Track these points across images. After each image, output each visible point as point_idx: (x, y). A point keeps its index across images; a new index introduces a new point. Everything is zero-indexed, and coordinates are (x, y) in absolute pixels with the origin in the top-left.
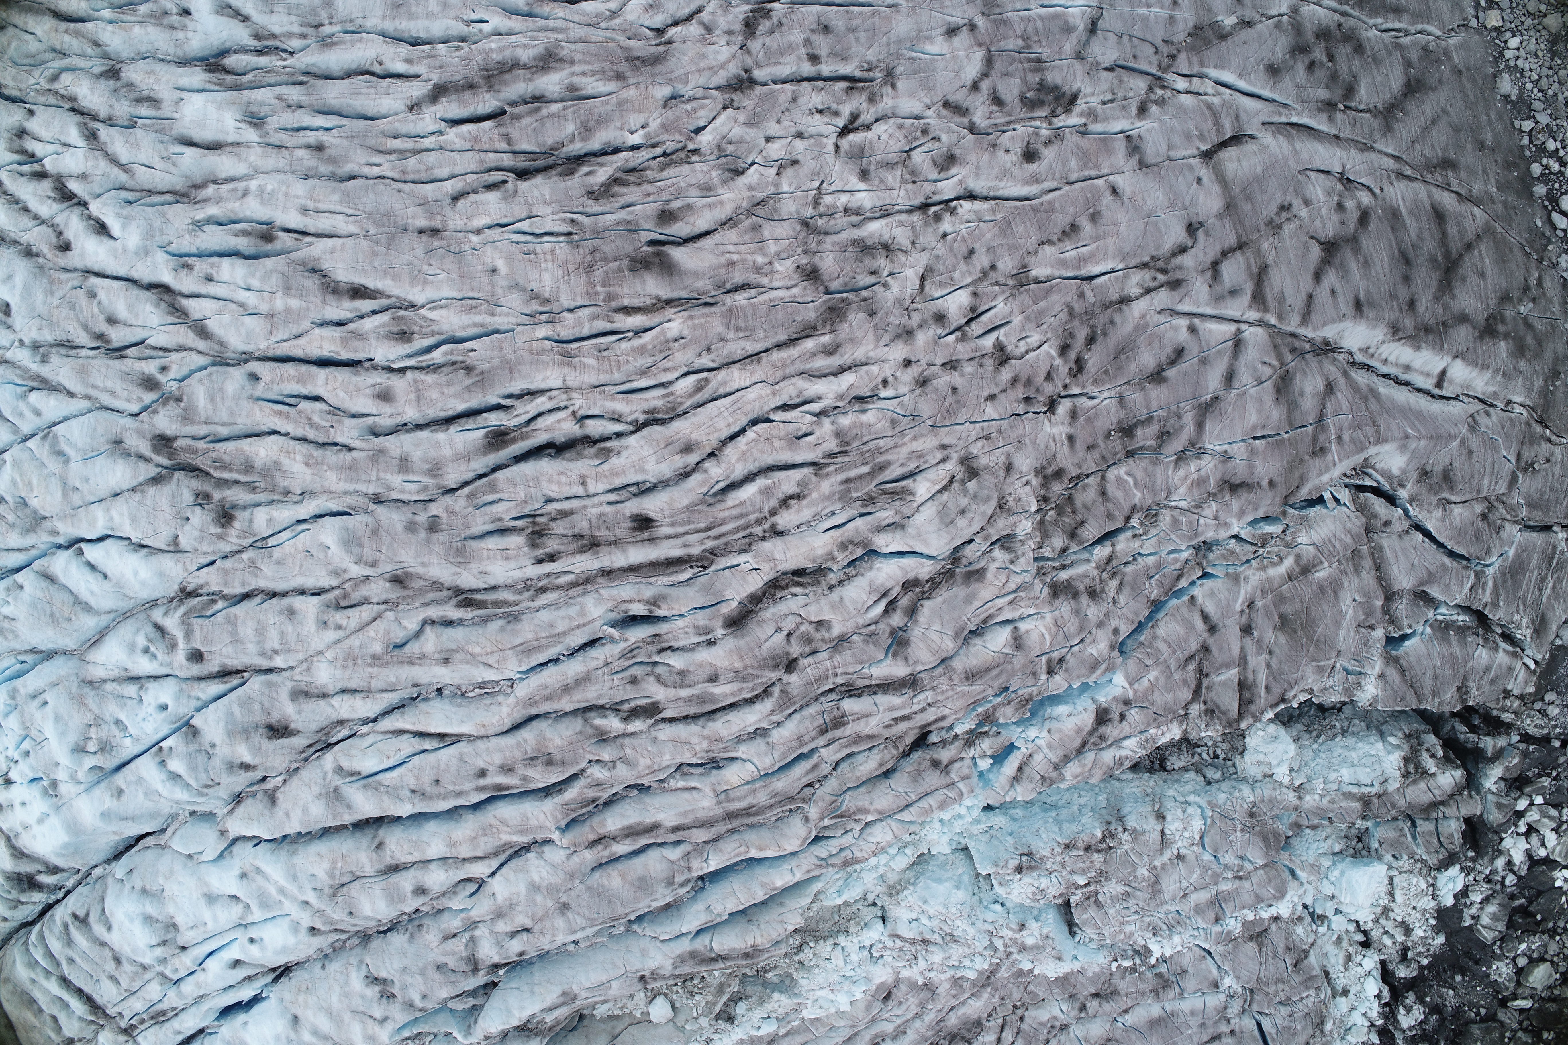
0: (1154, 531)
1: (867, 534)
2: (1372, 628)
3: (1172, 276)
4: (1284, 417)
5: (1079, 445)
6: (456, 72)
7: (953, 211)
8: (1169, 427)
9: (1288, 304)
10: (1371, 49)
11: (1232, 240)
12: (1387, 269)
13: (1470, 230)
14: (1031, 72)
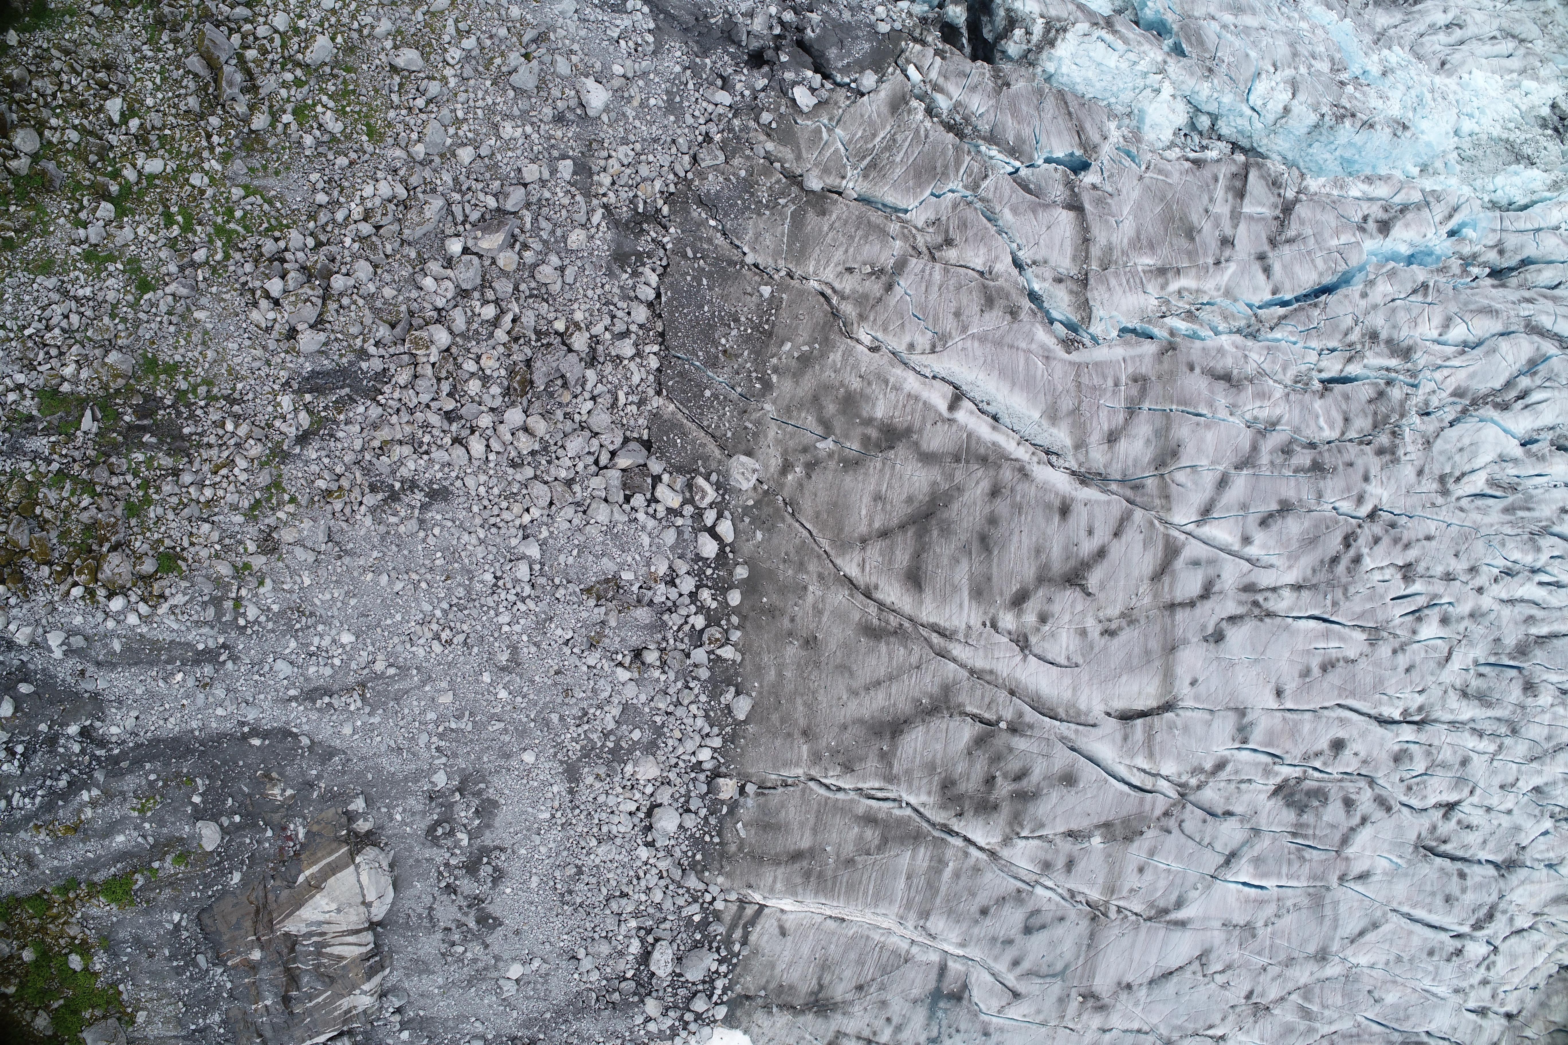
0: (1303, 368)
1: (1526, 461)
2: (1094, 187)
3: (1250, 597)
4: (1175, 426)
5: (1361, 471)
7: (1405, 712)
8: (1282, 458)
9: (1142, 536)
10: (930, 782)
11: (1181, 615)
12: (1015, 538)
13: (874, 553)
14: (1307, 826)
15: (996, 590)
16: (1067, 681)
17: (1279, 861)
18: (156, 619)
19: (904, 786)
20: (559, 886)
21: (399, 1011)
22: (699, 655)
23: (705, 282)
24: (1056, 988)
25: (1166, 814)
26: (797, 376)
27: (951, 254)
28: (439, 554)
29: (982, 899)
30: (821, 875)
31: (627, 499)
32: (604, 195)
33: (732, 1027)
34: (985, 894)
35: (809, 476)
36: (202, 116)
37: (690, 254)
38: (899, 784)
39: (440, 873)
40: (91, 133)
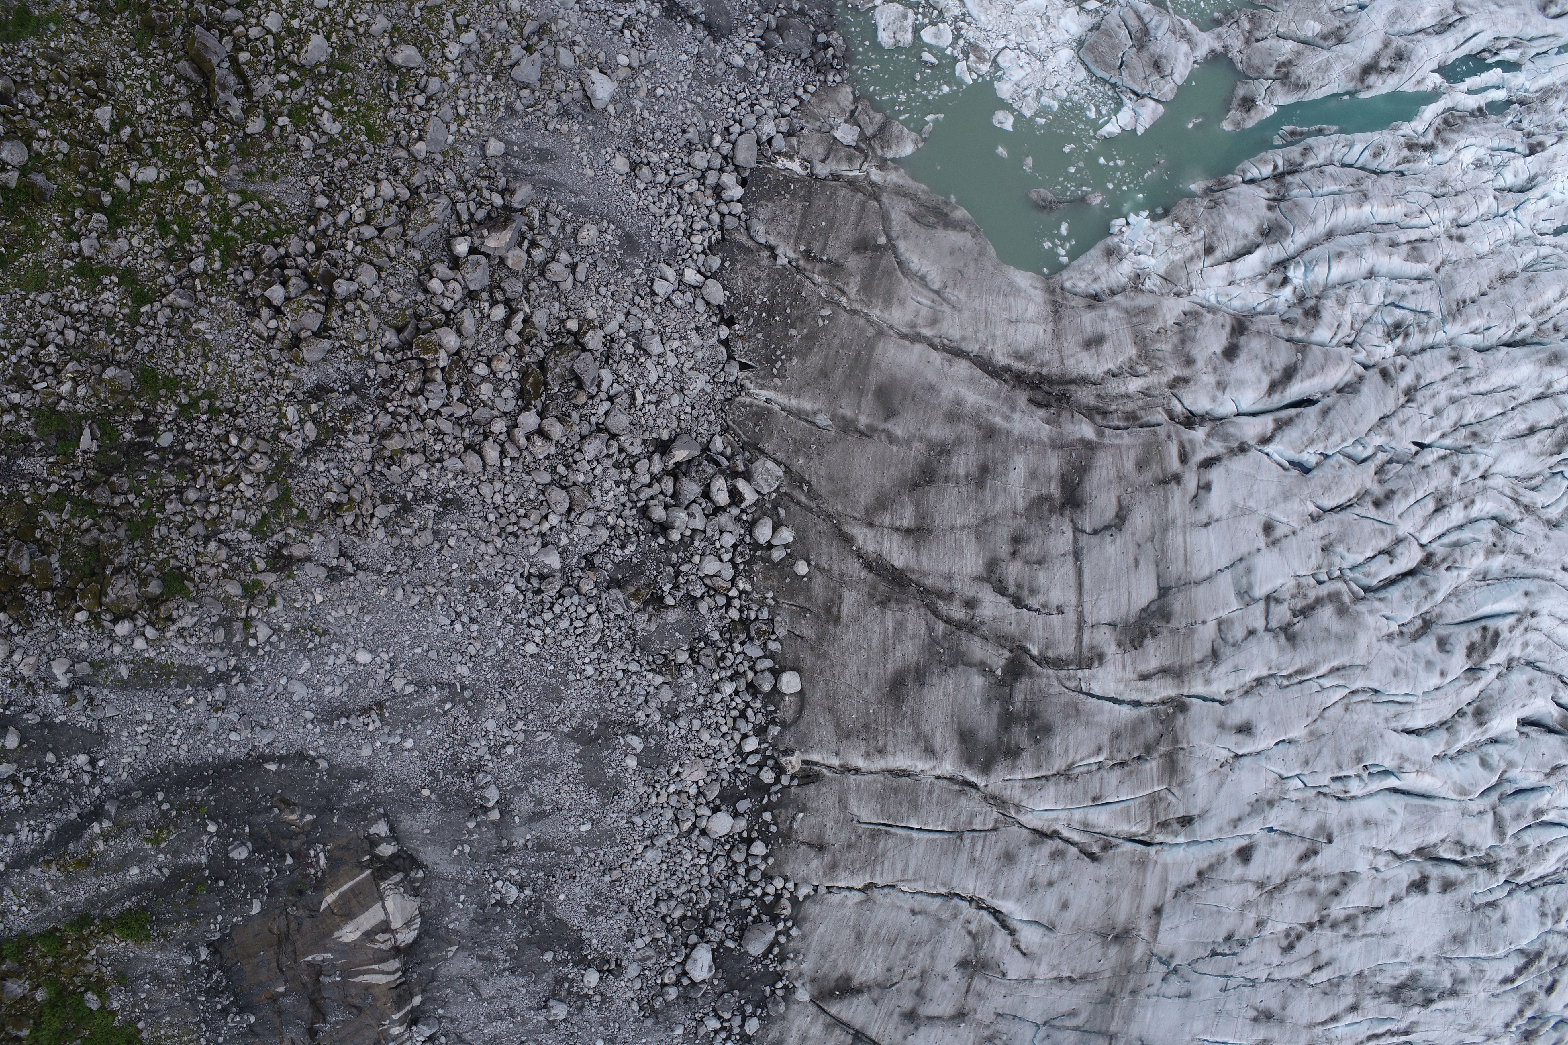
18: (165, 642)
21: (430, 1039)
28: (455, 566)
36: (196, 122)
40: (80, 143)
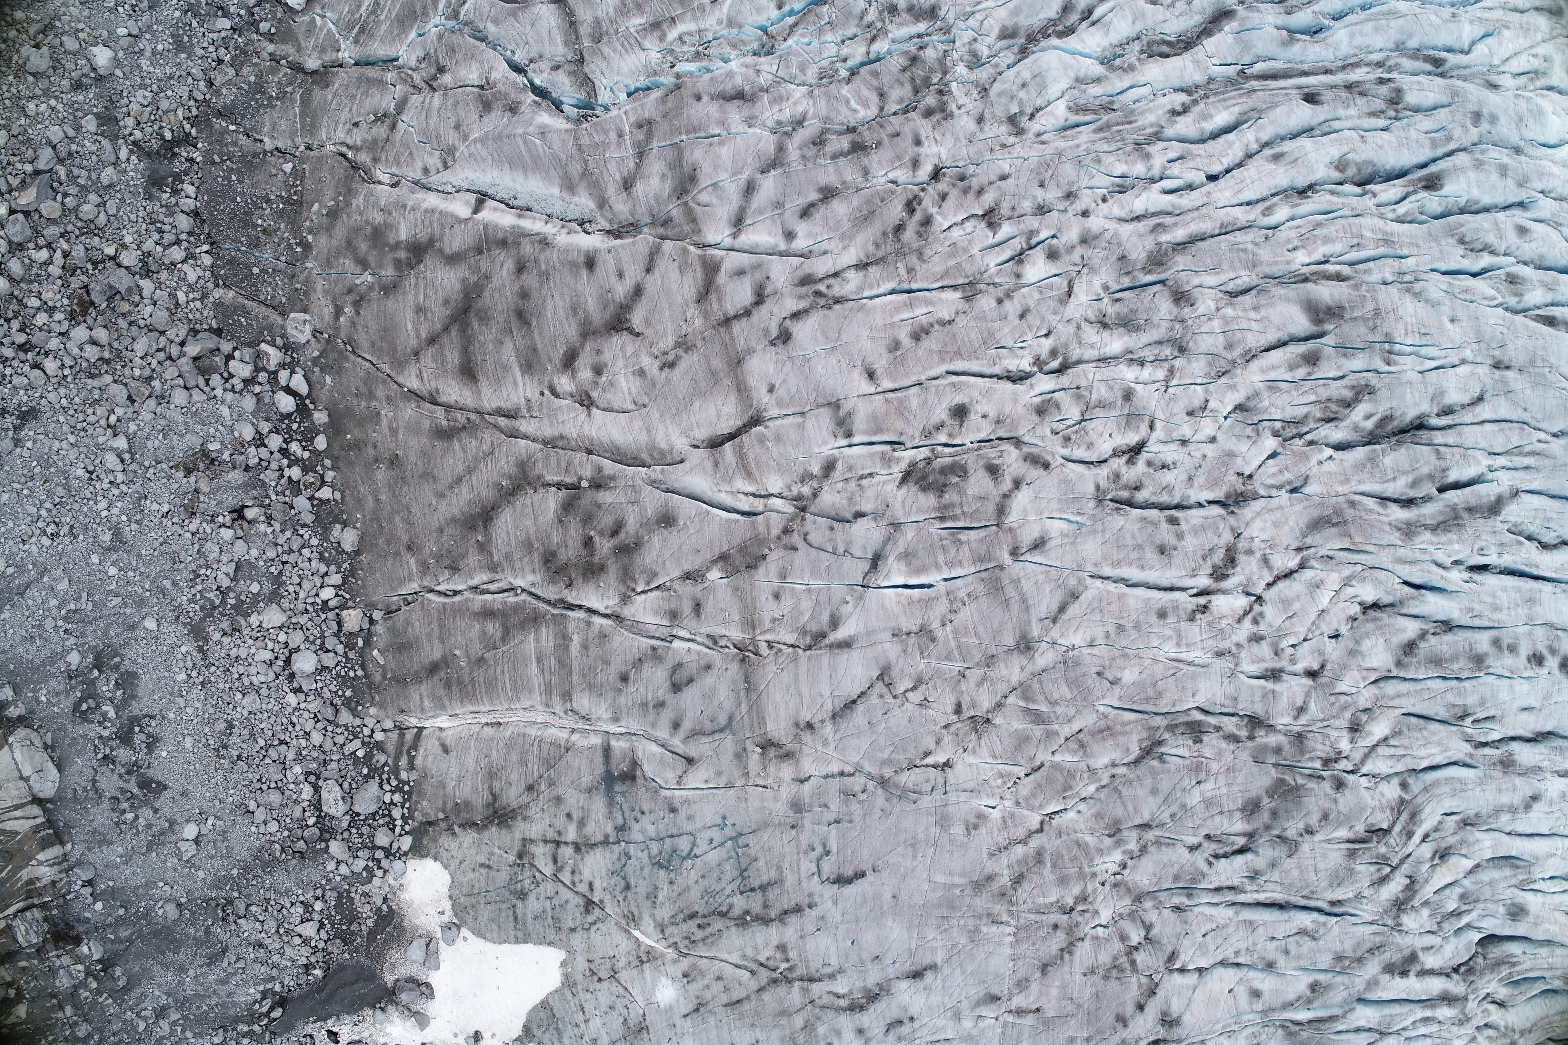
0: (825, 63)
1: (1111, 75)
3: (811, 289)
4: (688, 154)
5: (910, 137)
6: (1483, 525)
7: (1038, 361)
8: (814, 149)
9: (676, 264)
10: (531, 560)
11: (737, 327)
12: (549, 304)
13: (427, 361)
14: (953, 505)
15: (544, 358)
16: (638, 424)
17: (931, 550)
19: (508, 571)
20: (211, 742)
21: (90, 883)
22: (302, 503)
23: (234, 178)
24: (728, 743)
25: (786, 531)
26: (329, 230)
27: (447, 79)
28: (35, 464)
29: (617, 666)
30: (460, 682)
31: (207, 382)
32: (131, 134)
33: (423, 857)
34: (619, 659)
35: (358, 313)
37: (217, 159)
38: (503, 571)
39: (96, 747)
